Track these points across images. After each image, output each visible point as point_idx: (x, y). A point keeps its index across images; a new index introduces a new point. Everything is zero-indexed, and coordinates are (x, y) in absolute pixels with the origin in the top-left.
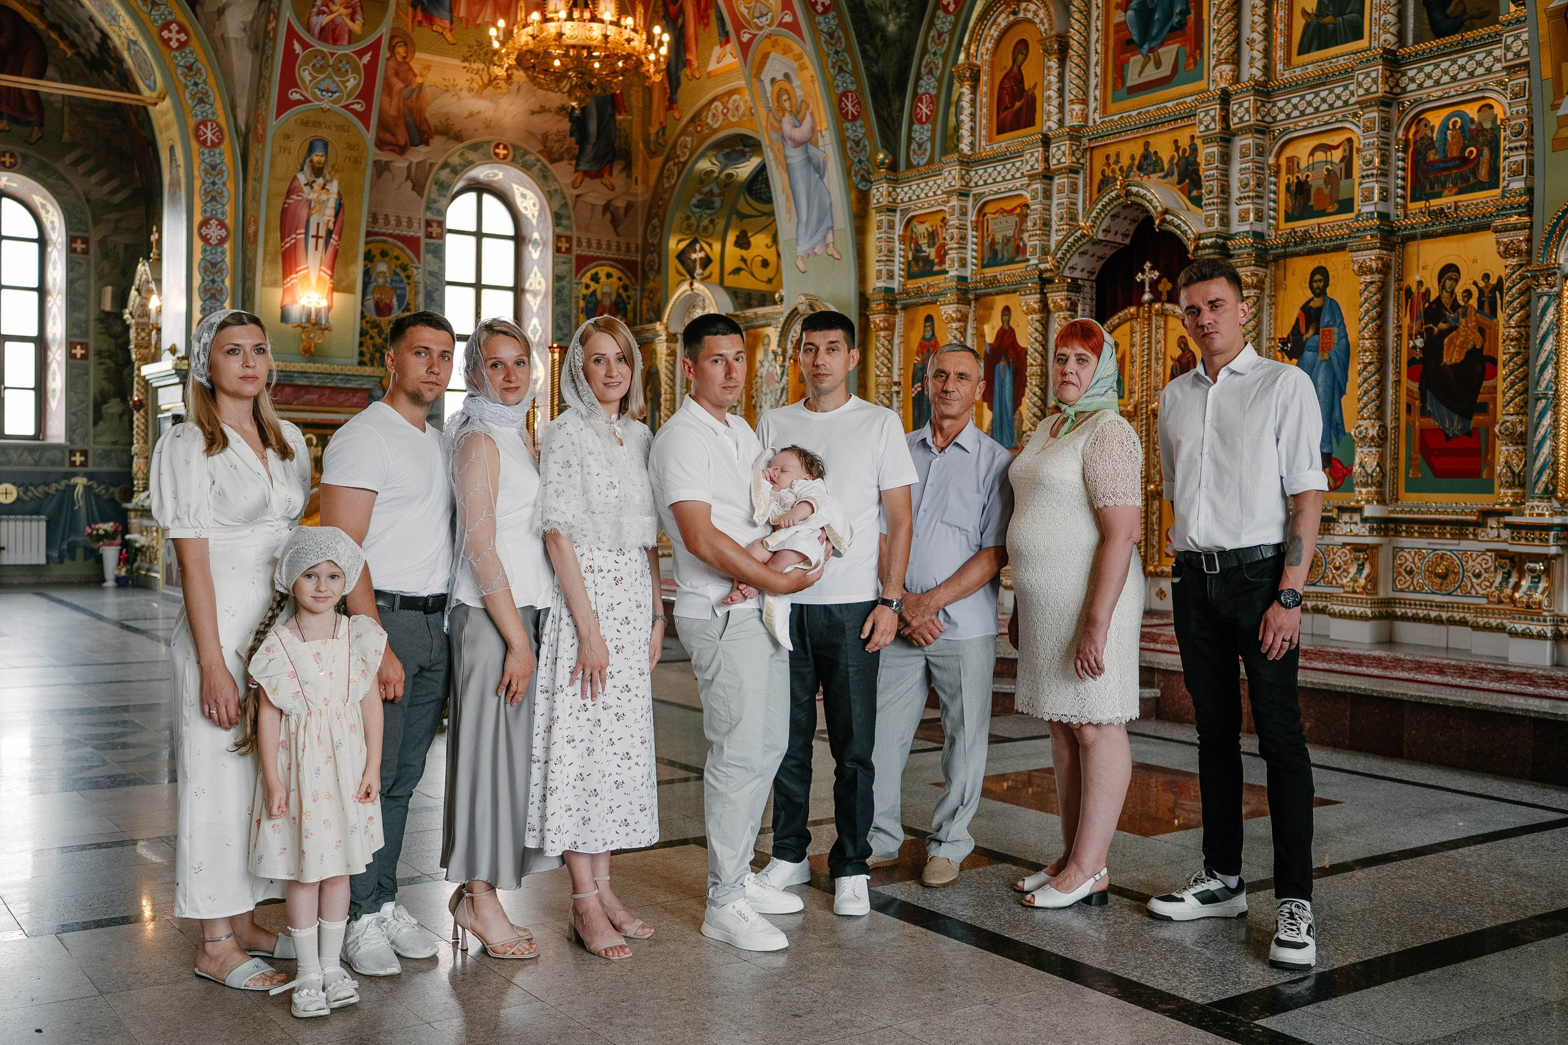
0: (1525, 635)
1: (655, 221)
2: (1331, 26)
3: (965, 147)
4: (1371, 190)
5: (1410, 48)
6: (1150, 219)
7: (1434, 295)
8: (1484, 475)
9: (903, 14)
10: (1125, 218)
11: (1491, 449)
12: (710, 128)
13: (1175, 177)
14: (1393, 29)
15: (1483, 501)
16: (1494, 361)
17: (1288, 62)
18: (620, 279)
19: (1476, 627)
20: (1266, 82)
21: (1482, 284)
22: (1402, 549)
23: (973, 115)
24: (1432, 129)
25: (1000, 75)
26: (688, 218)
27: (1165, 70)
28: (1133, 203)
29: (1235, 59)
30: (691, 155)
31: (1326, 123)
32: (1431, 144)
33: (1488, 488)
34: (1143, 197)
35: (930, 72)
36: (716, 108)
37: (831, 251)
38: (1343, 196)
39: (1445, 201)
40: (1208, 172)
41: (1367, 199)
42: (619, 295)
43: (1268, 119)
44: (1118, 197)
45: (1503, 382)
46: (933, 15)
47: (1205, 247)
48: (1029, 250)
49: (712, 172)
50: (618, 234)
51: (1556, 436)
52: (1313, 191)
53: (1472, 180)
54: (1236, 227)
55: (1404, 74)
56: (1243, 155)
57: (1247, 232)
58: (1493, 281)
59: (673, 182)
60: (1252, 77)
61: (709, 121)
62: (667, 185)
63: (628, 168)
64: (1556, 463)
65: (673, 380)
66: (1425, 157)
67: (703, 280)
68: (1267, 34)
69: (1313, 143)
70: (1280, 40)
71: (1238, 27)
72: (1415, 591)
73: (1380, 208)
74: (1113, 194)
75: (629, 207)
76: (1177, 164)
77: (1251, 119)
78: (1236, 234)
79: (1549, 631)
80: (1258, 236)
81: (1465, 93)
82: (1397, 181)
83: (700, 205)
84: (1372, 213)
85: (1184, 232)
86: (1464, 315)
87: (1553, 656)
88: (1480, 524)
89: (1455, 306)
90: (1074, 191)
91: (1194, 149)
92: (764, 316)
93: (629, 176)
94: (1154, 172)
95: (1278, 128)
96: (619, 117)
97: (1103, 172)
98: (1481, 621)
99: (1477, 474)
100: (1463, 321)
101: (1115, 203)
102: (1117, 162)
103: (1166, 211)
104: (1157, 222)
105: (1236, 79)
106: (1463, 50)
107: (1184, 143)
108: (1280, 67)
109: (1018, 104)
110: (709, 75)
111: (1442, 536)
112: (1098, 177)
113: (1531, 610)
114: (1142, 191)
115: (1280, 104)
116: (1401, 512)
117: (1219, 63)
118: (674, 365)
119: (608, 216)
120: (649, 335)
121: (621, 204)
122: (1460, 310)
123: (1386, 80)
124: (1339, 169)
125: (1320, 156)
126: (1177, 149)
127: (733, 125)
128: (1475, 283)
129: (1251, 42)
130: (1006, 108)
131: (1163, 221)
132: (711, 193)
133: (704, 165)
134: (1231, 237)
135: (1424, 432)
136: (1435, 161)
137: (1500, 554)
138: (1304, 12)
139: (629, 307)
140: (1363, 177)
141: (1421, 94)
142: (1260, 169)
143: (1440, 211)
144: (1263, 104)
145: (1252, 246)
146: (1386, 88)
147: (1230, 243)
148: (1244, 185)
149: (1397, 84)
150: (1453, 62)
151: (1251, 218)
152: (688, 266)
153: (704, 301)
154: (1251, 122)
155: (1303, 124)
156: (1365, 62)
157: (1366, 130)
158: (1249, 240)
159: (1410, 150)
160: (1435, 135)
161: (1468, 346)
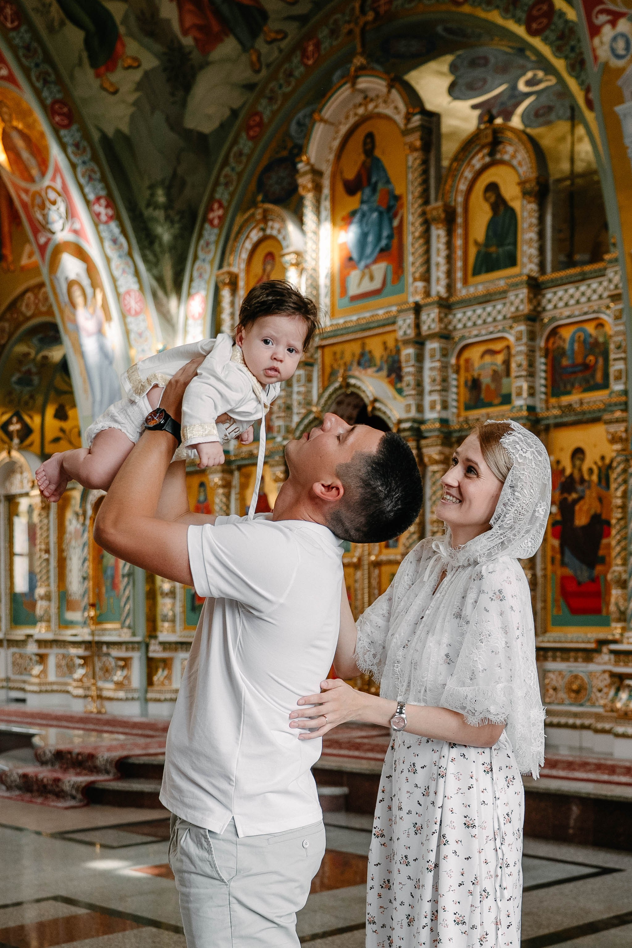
0: (625, 736)
2: (494, 256)
4: (521, 388)
5: (550, 275)
6: (365, 406)
7: (568, 472)
8: (604, 611)
9: (177, 226)
10: (349, 404)
11: (609, 594)
12: (24, 315)
13: (384, 373)
14: (536, 260)
15: (601, 633)
16: (608, 523)
17: (465, 282)
19: (597, 731)
20: (447, 299)
21: (600, 463)
22: (549, 671)
24: (564, 340)
25: (253, 282)
26: (10, 394)
27: (377, 284)
28: (353, 394)
29: (426, 277)
30: (9, 338)
31: (491, 333)
32: (563, 353)
33: (606, 623)
34: (359, 388)
35: (200, 275)
36: (29, 298)
38: (504, 391)
39: (573, 399)
40: (408, 369)
41: (519, 394)
43: (450, 327)
44: (341, 387)
45: (614, 539)
46: (202, 228)
47: (405, 430)
48: (276, 429)
49: (28, 354)
52: (484, 387)
53: (592, 383)
54: (430, 415)
55: (544, 296)
56: (432, 356)
57: (435, 419)
58: (607, 461)
60: (438, 292)
61: (24, 309)
66: (559, 363)
67: (20, 449)
68: (450, 259)
69: (482, 349)
70: (459, 264)
71: (427, 252)
72: (559, 704)
73: (530, 402)
74: (337, 385)
76: (387, 361)
77: (436, 327)
78: (429, 420)
80: (444, 422)
81: (586, 313)
82: (541, 381)
83: (20, 382)
84: (521, 406)
85: (389, 418)
86: (589, 487)
88: (598, 651)
89: (582, 481)
90: (309, 380)
91: (398, 351)
94: (370, 367)
95: (457, 335)
97: (332, 366)
98: (601, 726)
99: (597, 611)
100: (588, 492)
101: (339, 392)
102: (342, 358)
103: (376, 400)
104: (370, 409)
105: (427, 294)
106: (583, 280)
107: (391, 344)
108: (459, 285)
110: (23, 269)
111: (576, 660)
112: (328, 370)
113: (627, 716)
114: (358, 383)
115: (459, 316)
116: (549, 642)
117: (415, 280)
122: (586, 484)
123: (530, 301)
124: (500, 368)
125: (488, 359)
126: (386, 348)
127: (41, 314)
128: (596, 463)
129: (438, 264)
131: (374, 408)
132: (29, 372)
133: (21, 349)
134: (422, 422)
135: (564, 578)
136: (567, 367)
137: (613, 675)
138: (476, 243)
140: (517, 377)
141: (556, 313)
142: (444, 367)
143: (570, 405)
144: (446, 315)
145: (439, 430)
146: (531, 307)
147: (423, 427)
148: (434, 380)
149: (539, 304)
150: (577, 288)
151: (438, 407)
152: (10, 435)
153: (21, 467)
154: (437, 330)
155: (475, 332)
156: (515, 286)
157: (518, 339)
158: (437, 425)
159: (550, 357)
160: (567, 346)
161: (592, 512)
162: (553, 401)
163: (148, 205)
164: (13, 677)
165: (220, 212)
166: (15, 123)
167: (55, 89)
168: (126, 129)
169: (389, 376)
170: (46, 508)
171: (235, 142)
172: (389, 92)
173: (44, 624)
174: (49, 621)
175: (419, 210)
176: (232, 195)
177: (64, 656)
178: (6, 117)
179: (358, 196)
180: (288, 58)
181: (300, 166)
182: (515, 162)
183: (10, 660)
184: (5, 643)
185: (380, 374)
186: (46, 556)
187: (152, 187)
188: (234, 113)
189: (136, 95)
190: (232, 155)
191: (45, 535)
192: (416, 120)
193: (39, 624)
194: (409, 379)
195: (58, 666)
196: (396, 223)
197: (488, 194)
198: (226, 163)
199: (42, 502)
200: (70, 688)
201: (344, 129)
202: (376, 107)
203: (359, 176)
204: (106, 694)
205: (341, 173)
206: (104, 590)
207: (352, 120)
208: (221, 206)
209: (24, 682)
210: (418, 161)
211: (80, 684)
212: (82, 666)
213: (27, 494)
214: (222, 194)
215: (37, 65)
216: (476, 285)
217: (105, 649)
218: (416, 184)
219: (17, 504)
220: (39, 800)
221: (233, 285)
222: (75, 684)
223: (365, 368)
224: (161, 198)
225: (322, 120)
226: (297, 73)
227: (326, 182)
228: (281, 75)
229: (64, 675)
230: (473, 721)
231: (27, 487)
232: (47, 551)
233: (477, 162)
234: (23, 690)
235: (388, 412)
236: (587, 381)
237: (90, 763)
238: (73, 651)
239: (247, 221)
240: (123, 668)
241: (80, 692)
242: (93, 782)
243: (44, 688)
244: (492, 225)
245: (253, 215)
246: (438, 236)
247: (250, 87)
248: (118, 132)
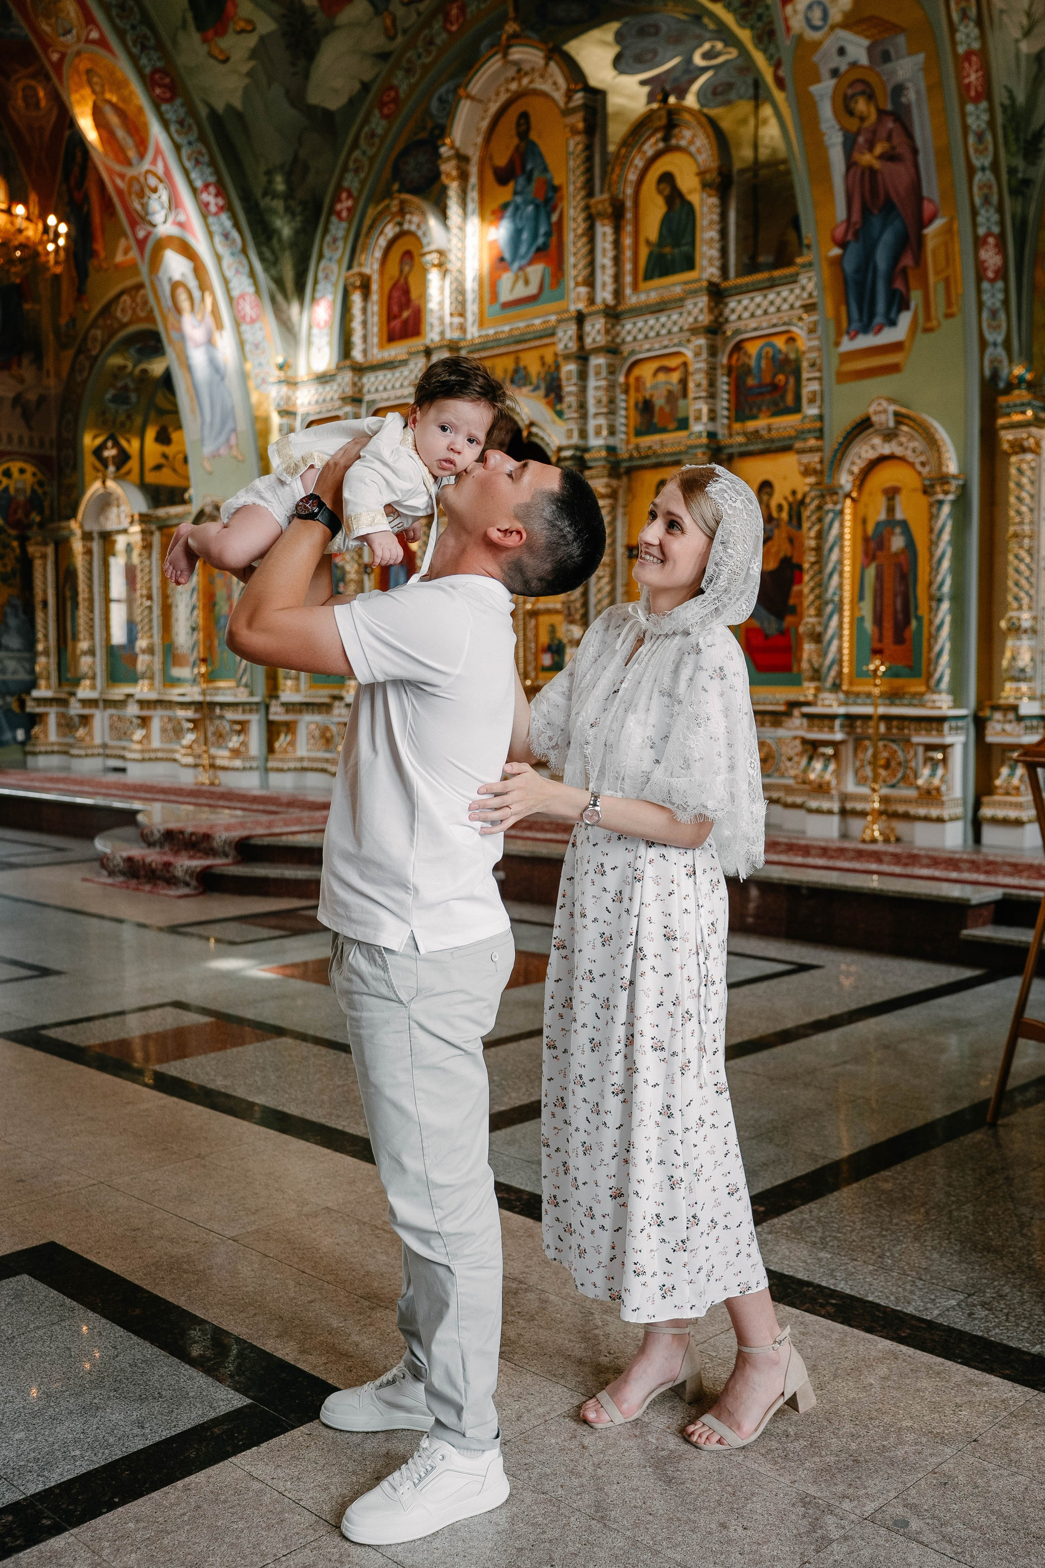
0: (818, 811)
1: (69, 416)
2: (670, 257)
3: (357, 354)
4: (700, 411)
5: (734, 281)
6: (519, 431)
8: (795, 668)
9: (298, 218)
11: (800, 648)
12: (119, 321)
13: (542, 392)
14: (717, 263)
15: (792, 694)
16: (800, 568)
17: (635, 287)
18: (34, 475)
19: (786, 806)
20: (615, 307)
21: (791, 499)
23: (364, 323)
24: (750, 357)
25: (388, 285)
26: (103, 413)
27: (533, 289)
29: (590, 282)
30: (102, 349)
31: (666, 347)
33: (797, 682)
34: (513, 410)
35: (326, 277)
36: (125, 301)
37: (234, 452)
38: (681, 414)
39: (760, 424)
40: (570, 388)
41: (698, 419)
42: (33, 491)
43: (618, 340)
45: (806, 586)
46: (328, 222)
47: (565, 459)
49: (125, 367)
50: (30, 428)
51: (841, 637)
52: (657, 409)
53: (782, 405)
54: (595, 442)
55: (726, 305)
56: (597, 374)
57: (600, 446)
58: (799, 496)
59: (85, 374)
60: (604, 300)
61: (119, 314)
62: (79, 379)
63: (38, 360)
64: (840, 662)
65: (90, 579)
66: (744, 383)
67: (116, 478)
68: (617, 260)
69: (655, 365)
70: (628, 267)
71: (592, 252)
73: (711, 427)
75: (42, 400)
76: (544, 379)
77: (601, 340)
78: (593, 447)
79: (836, 807)
80: (611, 450)
81: (774, 326)
82: (723, 404)
83: (115, 399)
84: (700, 432)
85: (548, 445)
86: (778, 526)
87: (840, 830)
88: (788, 714)
89: (770, 518)
91: (558, 368)
92: (177, 516)
93: (40, 368)
94: (525, 385)
95: (626, 349)
96: (27, 306)
98: (790, 799)
99: (788, 668)
100: (776, 532)
103: (532, 424)
104: (525, 434)
105: (591, 301)
106: (772, 287)
107: (549, 359)
108: (628, 291)
109: (405, 314)
110: (117, 267)
113: (821, 789)
115: (629, 326)
117: (577, 284)
118: (90, 563)
119: (19, 410)
120: (65, 533)
121: (32, 396)
122: (774, 523)
123: (711, 310)
124: (676, 388)
125: (662, 377)
126: (543, 364)
127: (140, 320)
128: (786, 498)
129: (603, 267)
130: (395, 317)
131: (530, 434)
132: (125, 388)
133: (116, 361)
134: (586, 450)
135: (749, 631)
136: (753, 387)
137: (804, 741)
138: (648, 242)
139: (46, 504)
140: (696, 398)
141: (741, 325)
142: (611, 387)
143: (757, 432)
144: (613, 326)
145: (605, 459)
146: (712, 318)
147: (587, 456)
148: (599, 402)
149: (721, 314)
150: (765, 296)
151: (605, 432)
152: (104, 462)
153: (118, 499)
154: (603, 343)
155: (647, 346)
156: (694, 293)
157: (697, 355)
158: (603, 454)
159: (734, 375)
160: (753, 363)
161: (782, 555)
162: (737, 426)
163: (265, 194)
164: (111, 743)
165: (350, 203)
166: (108, 96)
167: (155, 55)
168: (238, 104)
169: (547, 395)
170: (147, 546)
171: (366, 121)
172: (547, 64)
173: (146, 682)
174: (152, 678)
175: (582, 204)
176: (363, 183)
177: (170, 719)
178: (97, 88)
179: (511, 186)
180: (427, 23)
181: (443, 150)
182: (693, 149)
183: (107, 723)
184: (101, 704)
185: (537, 393)
186: (148, 603)
187: (269, 173)
188: (366, 87)
189: (251, 64)
190: (363, 135)
191: (146, 578)
192: (579, 98)
193: (141, 682)
194: (570, 400)
195: (164, 730)
196: (555, 218)
197: (662, 186)
198: (355, 145)
199: (143, 540)
200: (177, 756)
201: (494, 107)
202: (531, 82)
203: (511, 162)
204: (219, 762)
205: (491, 158)
206: (216, 642)
207: (503, 97)
208: (350, 195)
209: (124, 748)
210: (580, 147)
211: (189, 751)
212: (192, 730)
213: (125, 531)
214: (351, 181)
215: (133, 27)
216: (648, 292)
217: (218, 711)
218: (578, 173)
219: (114, 542)
220: (148, 887)
221: (365, 288)
222: (183, 751)
223: (520, 386)
224: (280, 186)
225: (468, 96)
226: (438, 41)
227: (473, 170)
228: (420, 43)
229: (170, 741)
230: (684, 817)
231: (125, 523)
232: (150, 597)
233: (649, 148)
234: (123, 758)
235: (546, 438)
236: (776, 404)
237: (204, 845)
238: (181, 713)
239: (381, 214)
240: (239, 733)
241: (190, 760)
242: (209, 867)
243: (147, 756)
244: (666, 221)
245: (388, 207)
246: (604, 234)
247: (383, 56)
248: (230, 108)
